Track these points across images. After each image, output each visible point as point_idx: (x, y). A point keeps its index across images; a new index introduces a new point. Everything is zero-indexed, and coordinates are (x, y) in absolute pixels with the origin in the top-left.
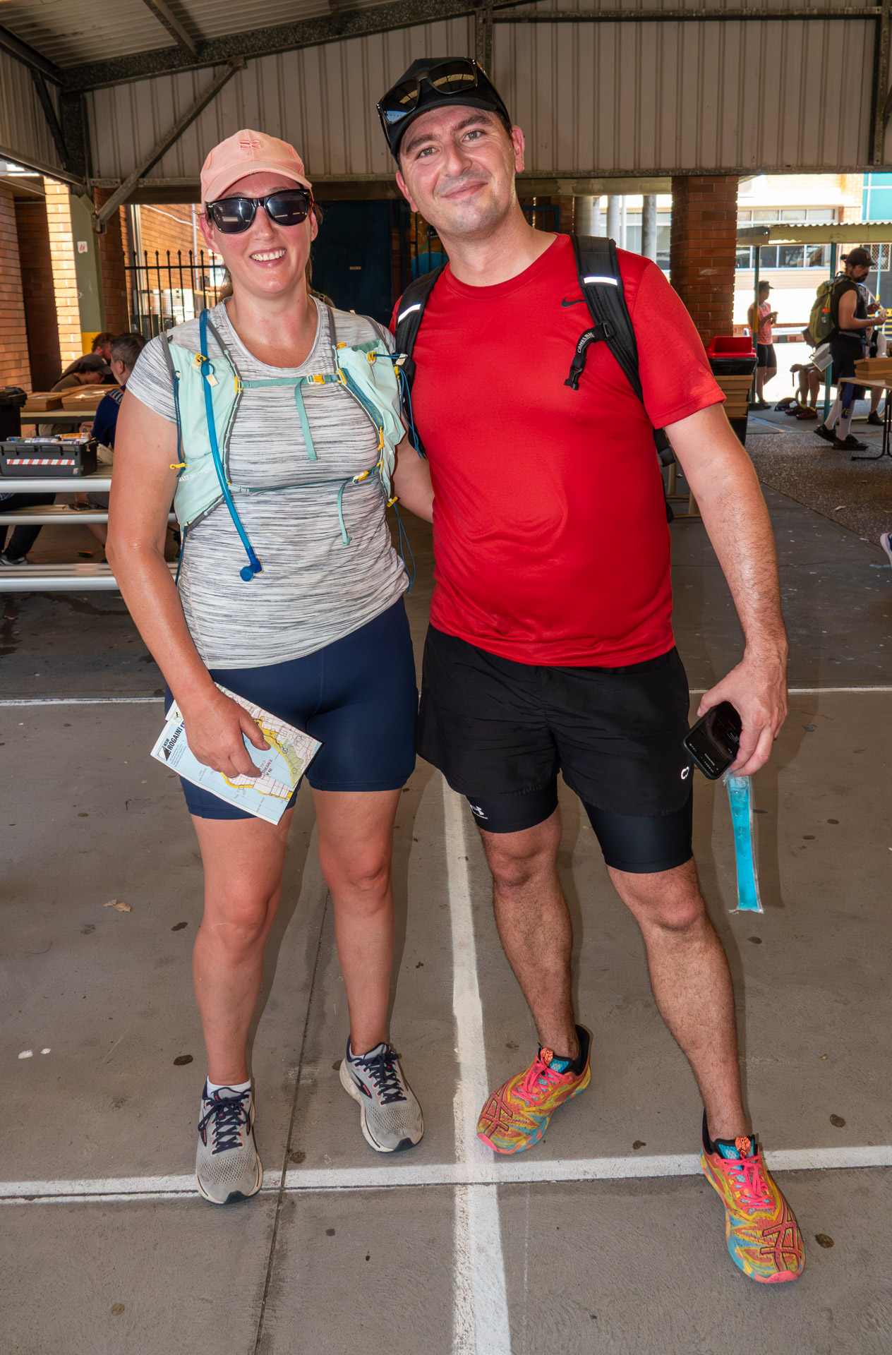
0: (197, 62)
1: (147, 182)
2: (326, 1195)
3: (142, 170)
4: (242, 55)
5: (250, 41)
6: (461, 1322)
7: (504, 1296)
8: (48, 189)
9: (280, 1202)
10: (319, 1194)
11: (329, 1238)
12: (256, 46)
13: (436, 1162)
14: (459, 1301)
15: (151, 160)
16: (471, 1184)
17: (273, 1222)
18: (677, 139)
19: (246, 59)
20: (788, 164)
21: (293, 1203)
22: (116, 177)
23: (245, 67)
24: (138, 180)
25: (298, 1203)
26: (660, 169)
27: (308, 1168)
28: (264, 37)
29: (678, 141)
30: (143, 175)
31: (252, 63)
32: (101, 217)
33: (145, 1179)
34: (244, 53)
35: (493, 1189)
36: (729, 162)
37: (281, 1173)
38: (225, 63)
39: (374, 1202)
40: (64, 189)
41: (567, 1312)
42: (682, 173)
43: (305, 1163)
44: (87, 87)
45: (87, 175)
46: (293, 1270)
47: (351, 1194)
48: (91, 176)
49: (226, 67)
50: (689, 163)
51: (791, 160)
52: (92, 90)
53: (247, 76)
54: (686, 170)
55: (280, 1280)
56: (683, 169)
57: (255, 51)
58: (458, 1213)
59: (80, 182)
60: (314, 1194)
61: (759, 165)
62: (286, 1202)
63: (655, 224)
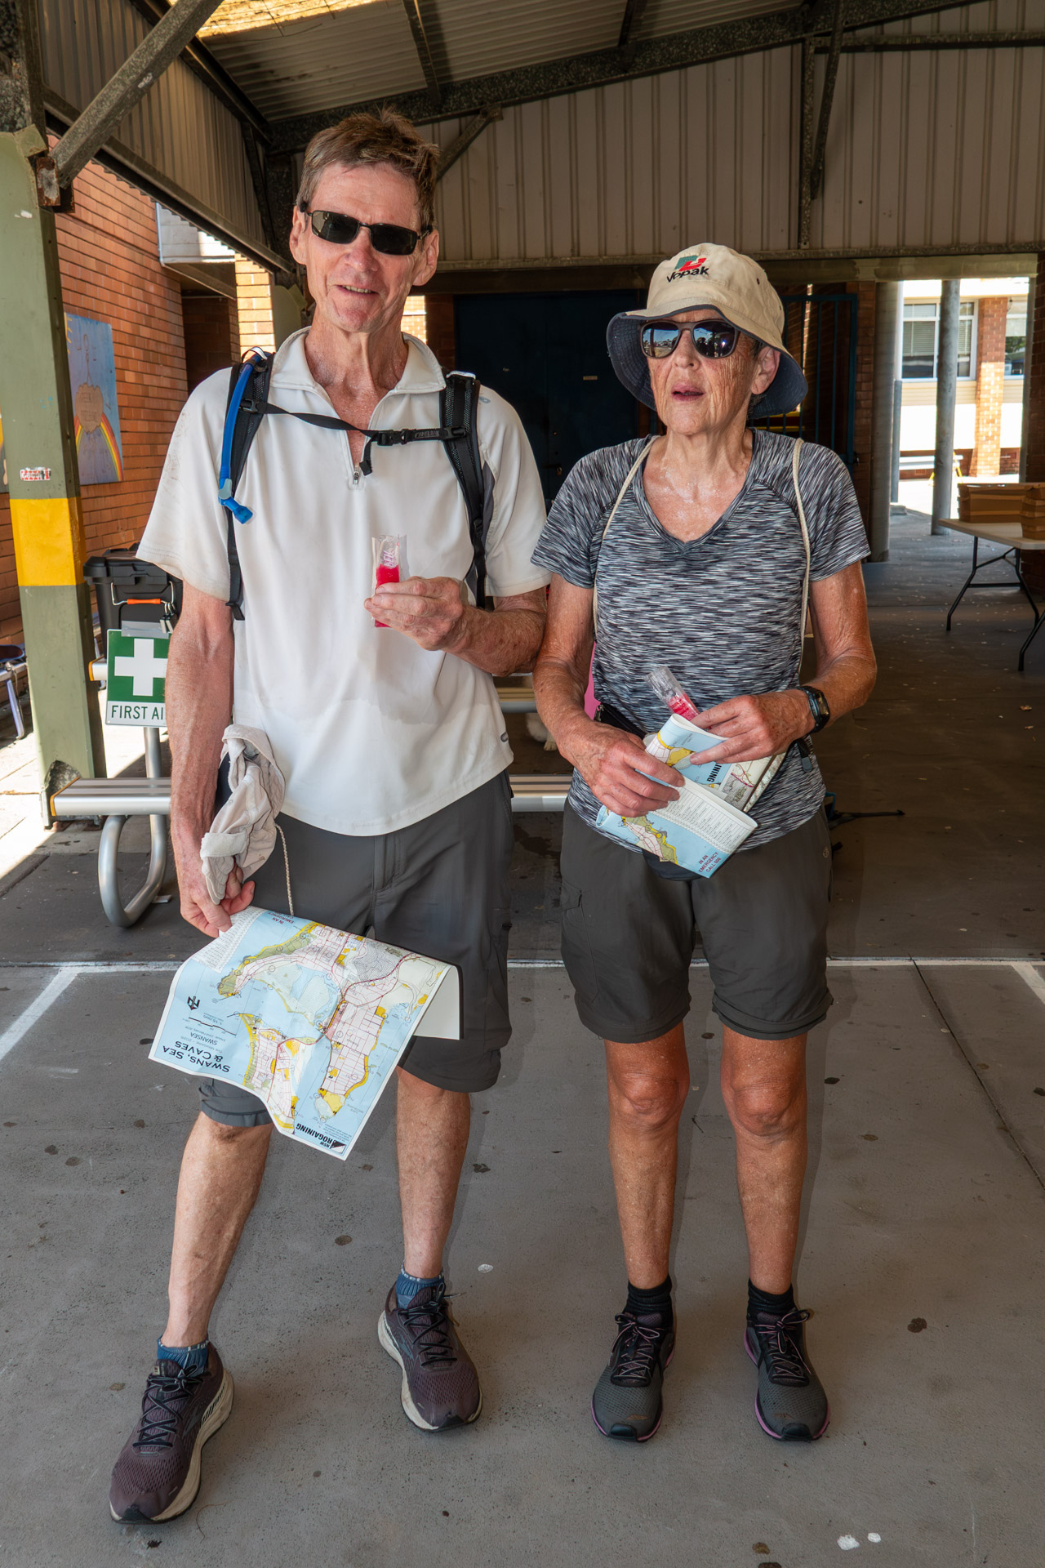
0: (440, 112)
4: (499, 102)
5: (508, 83)
8: (242, 278)
12: (516, 90)
19: (505, 106)
23: (502, 118)
26: (1041, 241)
28: (527, 77)
31: (511, 109)
34: (501, 100)
38: (476, 112)
40: (264, 277)
49: (478, 117)
53: (503, 129)
57: (516, 96)
63: (958, 317)
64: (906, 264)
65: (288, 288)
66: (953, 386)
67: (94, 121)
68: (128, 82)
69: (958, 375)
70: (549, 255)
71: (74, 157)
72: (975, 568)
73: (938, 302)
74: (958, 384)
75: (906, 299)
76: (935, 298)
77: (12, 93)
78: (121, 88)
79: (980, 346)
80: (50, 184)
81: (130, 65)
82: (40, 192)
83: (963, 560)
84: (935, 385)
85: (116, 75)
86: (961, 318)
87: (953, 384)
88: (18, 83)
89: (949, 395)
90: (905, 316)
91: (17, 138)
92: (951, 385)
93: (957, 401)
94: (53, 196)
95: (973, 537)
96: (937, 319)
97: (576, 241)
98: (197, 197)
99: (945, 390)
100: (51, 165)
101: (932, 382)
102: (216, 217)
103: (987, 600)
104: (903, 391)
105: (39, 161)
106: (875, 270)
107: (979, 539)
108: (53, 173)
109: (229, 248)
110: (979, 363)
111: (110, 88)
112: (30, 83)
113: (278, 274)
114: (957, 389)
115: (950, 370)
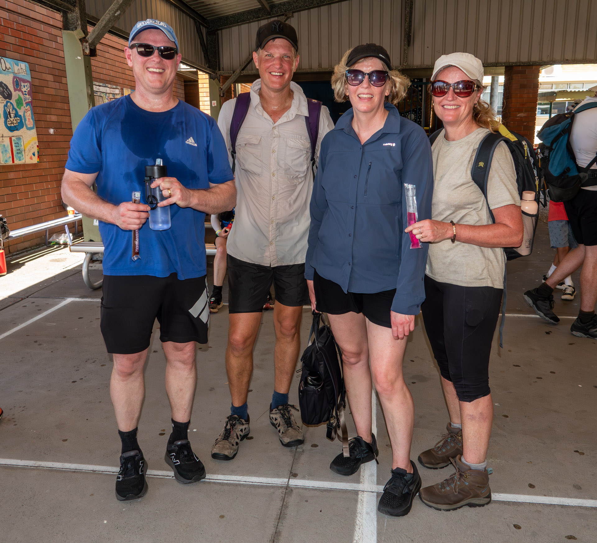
0: (270, 15)
1: (245, 72)
2: (305, 489)
3: (243, 67)
5: (295, 4)
6: (357, 536)
7: (376, 530)
8: (200, 77)
9: (287, 489)
10: (303, 488)
11: (306, 503)
12: (298, 7)
13: (352, 483)
14: (357, 529)
15: (247, 62)
16: (366, 491)
17: (283, 495)
18: (507, 47)
19: (293, 12)
20: (567, 59)
21: (292, 490)
22: (231, 71)
23: (293, 16)
24: (241, 72)
25: (294, 490)
26: (498, 62)
27: (299, 479)
28: (302, 1)
29: (508, 48)
30: (243, 70)
31: (296, 14)
32: (223, 89)
33: (233, 476)
34: (292, 10)
35: (375, 494)
36: (535, 58)
37: (288, 480)
38: (283, 15)
39: (325, 493)
40: (207, 76)
41: (401, 538)
42: (510, 64)
43: (297, 477)
44: (219, 28)
45: (218, 69)
46: (291, 512)
47: (316, 490)
48: (219, 70)
49: (284, 17)
50: (513, 59)
51: (569, 56)
52: (221, 29)
53: (294, 21)
54: (512, 63)
55: (285, 514)
56: (511, 62)
57: (298, 9)
58: (359, 500)
59: (214, 73)
60: (301, 488)
61: (551, 59)
62: (289, 490)
65: (214, 80)
67: (100, 27)
68: (111, 14)
70: (310, 68)
71: (95, 38)
77: (76, 18)
78: (109, 16)
80: (86, 48)
81: (112, 9)
82: (83, 50)
85: (107, 12)
88: (77, 15)
91: (75, 33)
94: (88, 51)
97: (320, 62)
100: (87, 42)
105: (83, 40)
108: (87, 44)
111: (105, 16)
112: (80, 14)
113: (211, 75)
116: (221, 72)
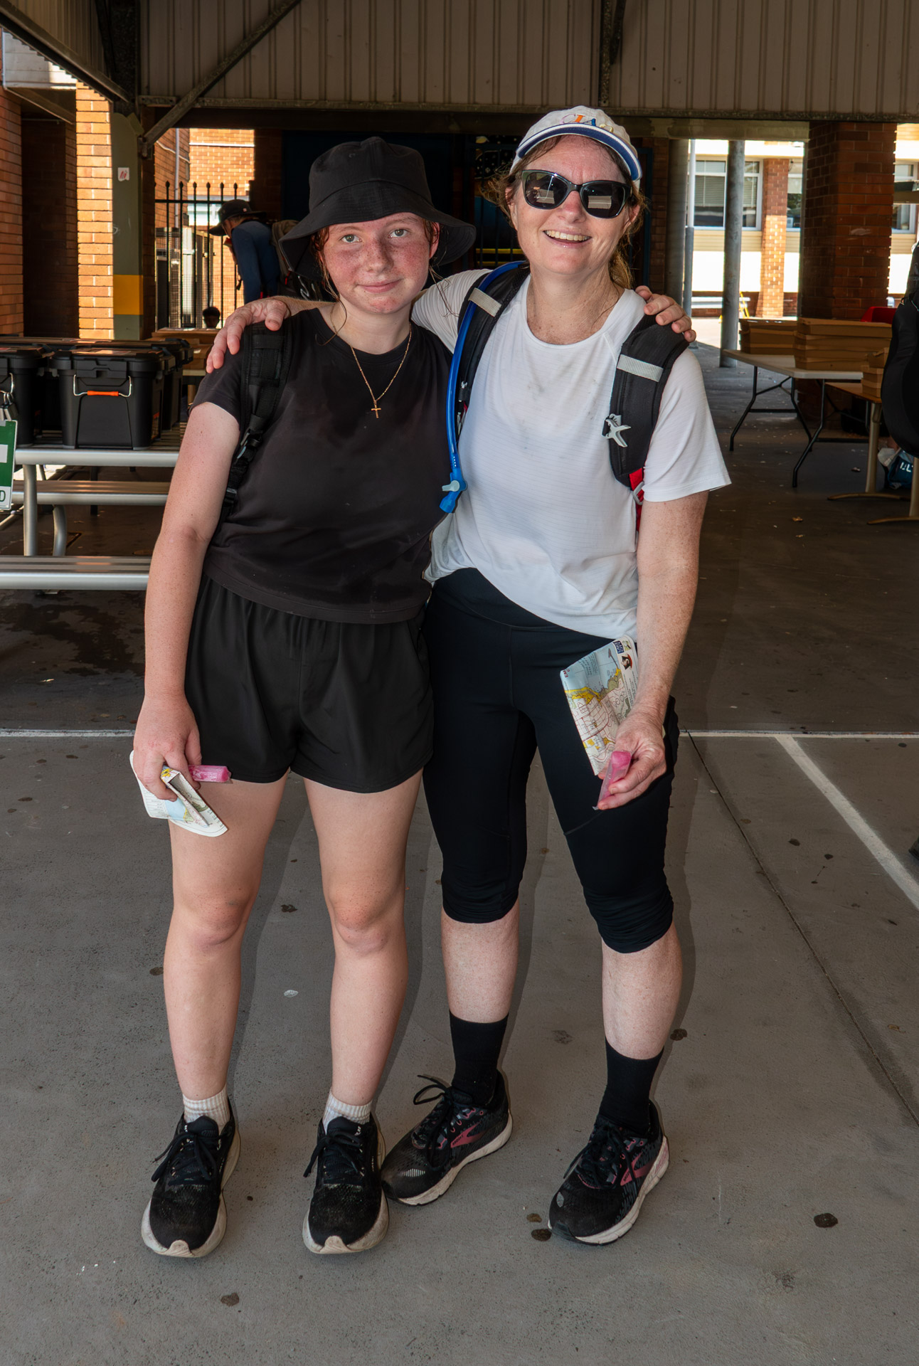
1: (206, 102)
3: (201, 89)
15: (214, 78)
22: (168, 95)
24: (196, 99)
30: (202, 95)
45: (136, 90)
48: (140, 93)
50: (843, 106)
54: (839, 114)
63: (743, 174)
64: (696, 125)
65: (126, 115)
66: (739, 234)
69: (745, 225)
72: (755, 394)
73: (726, 159)
74: (744, 234)
75: (697, 156)
76: (723, 156)
79: (765, 201)
83: (746, 390)
84: (723, 233)
86: (746, 174)
87: (739, 232)
89: (736, 241)
90: (697, 171)
92: (737, 233)
93: (742, 249)
95: (753, 367)
96: (725, 175)
97: (397, 88)
98: (47, 31)
99: (732, 238)
101: (720, 231)
102: (62, 48)
103: (767, 425)
104: (695, 237)
106: (669, 129)
107: (758, 368)
109: (73, 77)
110: (764, 216)
113: (117, 103)
114: (743, 238)
115: (736, 220)
116: (144, 97)
